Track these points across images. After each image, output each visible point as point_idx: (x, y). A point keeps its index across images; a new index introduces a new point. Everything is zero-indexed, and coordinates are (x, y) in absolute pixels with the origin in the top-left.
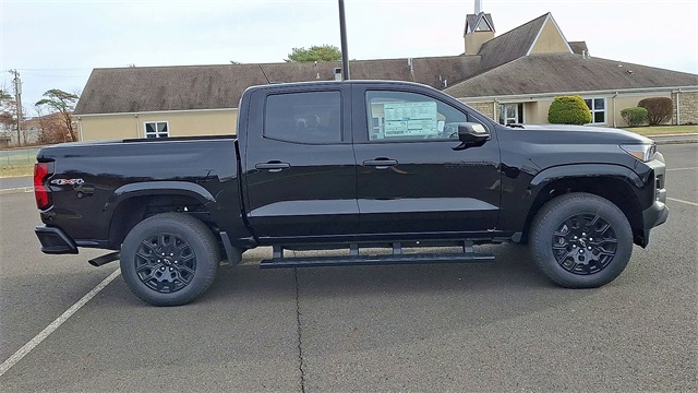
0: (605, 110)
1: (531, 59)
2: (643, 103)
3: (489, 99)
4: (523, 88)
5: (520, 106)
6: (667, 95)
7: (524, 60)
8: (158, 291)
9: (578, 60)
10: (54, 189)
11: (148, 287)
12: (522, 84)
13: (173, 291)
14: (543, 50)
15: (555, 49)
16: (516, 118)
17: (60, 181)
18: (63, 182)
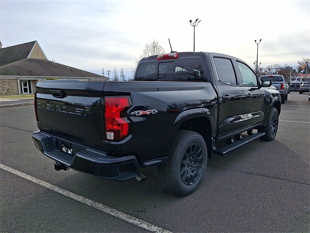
1: (31, 60)
3: (15, 77)
4: (30, 73)
5: (29, 81)
7: (26, 60)
8: (189, 185)
9: (50, 63)
10: (135, 119)
11: (185, 184)
12: (30, 71)
13: (194, 182)
14: (35, 57)
15: (40, 57)
16: (28, 87)
17: (139, 113)
18: (141, 112)
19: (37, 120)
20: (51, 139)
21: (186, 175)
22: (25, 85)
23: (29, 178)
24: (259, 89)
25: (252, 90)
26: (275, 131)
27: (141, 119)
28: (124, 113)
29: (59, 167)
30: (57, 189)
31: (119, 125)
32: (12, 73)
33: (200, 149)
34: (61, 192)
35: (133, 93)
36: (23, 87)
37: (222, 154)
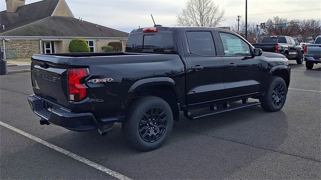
0: (94, 47)
1: (55, 18)
2: (110, 44)
3: (37, 37)
4: (54, 33)
5: (52, 42)
6: (118, 41)
7: (51, 18)
8: (150, 142)
9: (77, 22)
10: (91, 86)
11: (144, 140)
12: (53, 31)
13: (156, 141)
14: (60, 15)
15: (65, 15)
16: (51, 49)
17: (95, 81)
18: (98, 80)
19: (33, 86)
20: (41, 100)
21: (146, 133)
22: (48, 46)
23: (26, 135)
24: (253, 57)
25: (246, 58)
26: (282, 102)
27: (99, 86)
28: (83, 80)
29: (43, 122)
30: (46, 143)
31: (79, 89)
32: (34, 33)
33: (164, 112)
34: (48, 145)
35: (91, 66)
36: (45, 49)
37: (192, 119)
